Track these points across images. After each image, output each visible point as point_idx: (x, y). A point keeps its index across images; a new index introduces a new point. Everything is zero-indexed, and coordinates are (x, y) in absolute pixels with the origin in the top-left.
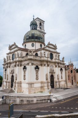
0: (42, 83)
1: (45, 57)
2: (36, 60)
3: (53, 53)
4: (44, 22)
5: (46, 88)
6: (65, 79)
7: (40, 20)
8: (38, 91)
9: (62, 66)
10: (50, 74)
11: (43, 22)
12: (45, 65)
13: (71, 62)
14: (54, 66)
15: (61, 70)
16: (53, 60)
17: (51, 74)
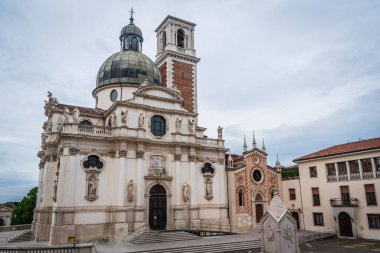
0: (109, 210)
1: (125, 127)
2: (85, 139)
3: (166, 116)
4: (194, 25)
5: (121, 230)
6: (223, 202)
7: (178, 23)
8: (93, 237)
9: (213, 156)
10: (149, 182)
11: (190, 27)
12: (123, 154)
13: (254, 143)
14: (170, 157)
15: (208, 169)
16: (168, 138)
17: (152, 183)
